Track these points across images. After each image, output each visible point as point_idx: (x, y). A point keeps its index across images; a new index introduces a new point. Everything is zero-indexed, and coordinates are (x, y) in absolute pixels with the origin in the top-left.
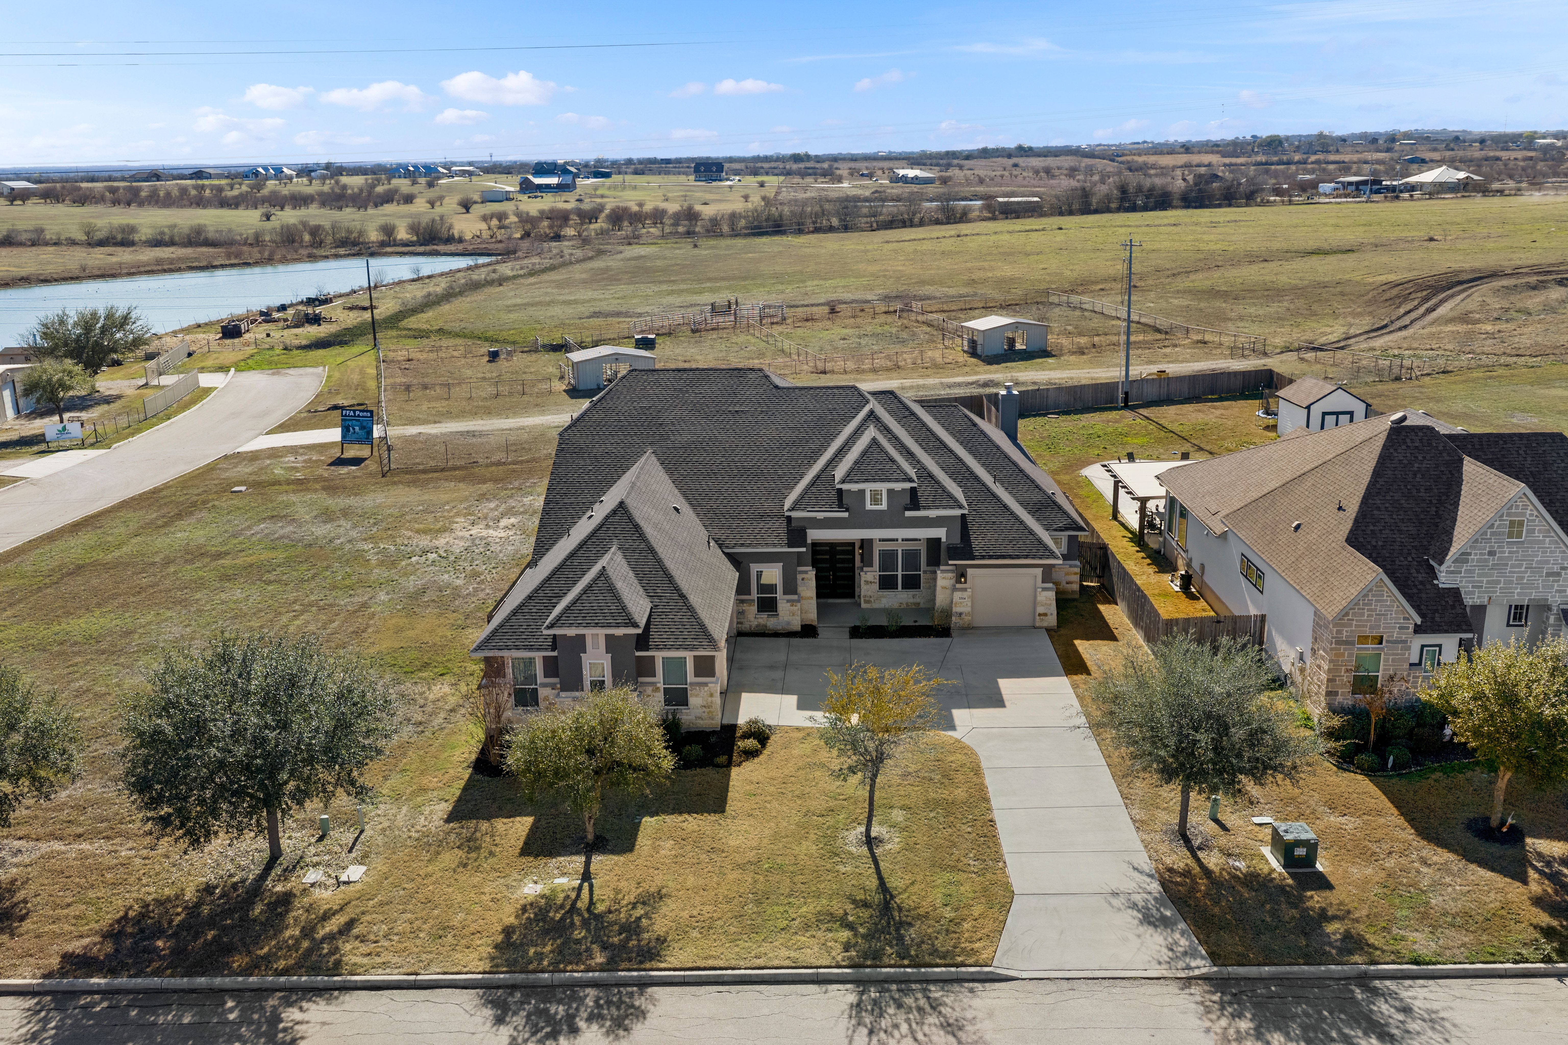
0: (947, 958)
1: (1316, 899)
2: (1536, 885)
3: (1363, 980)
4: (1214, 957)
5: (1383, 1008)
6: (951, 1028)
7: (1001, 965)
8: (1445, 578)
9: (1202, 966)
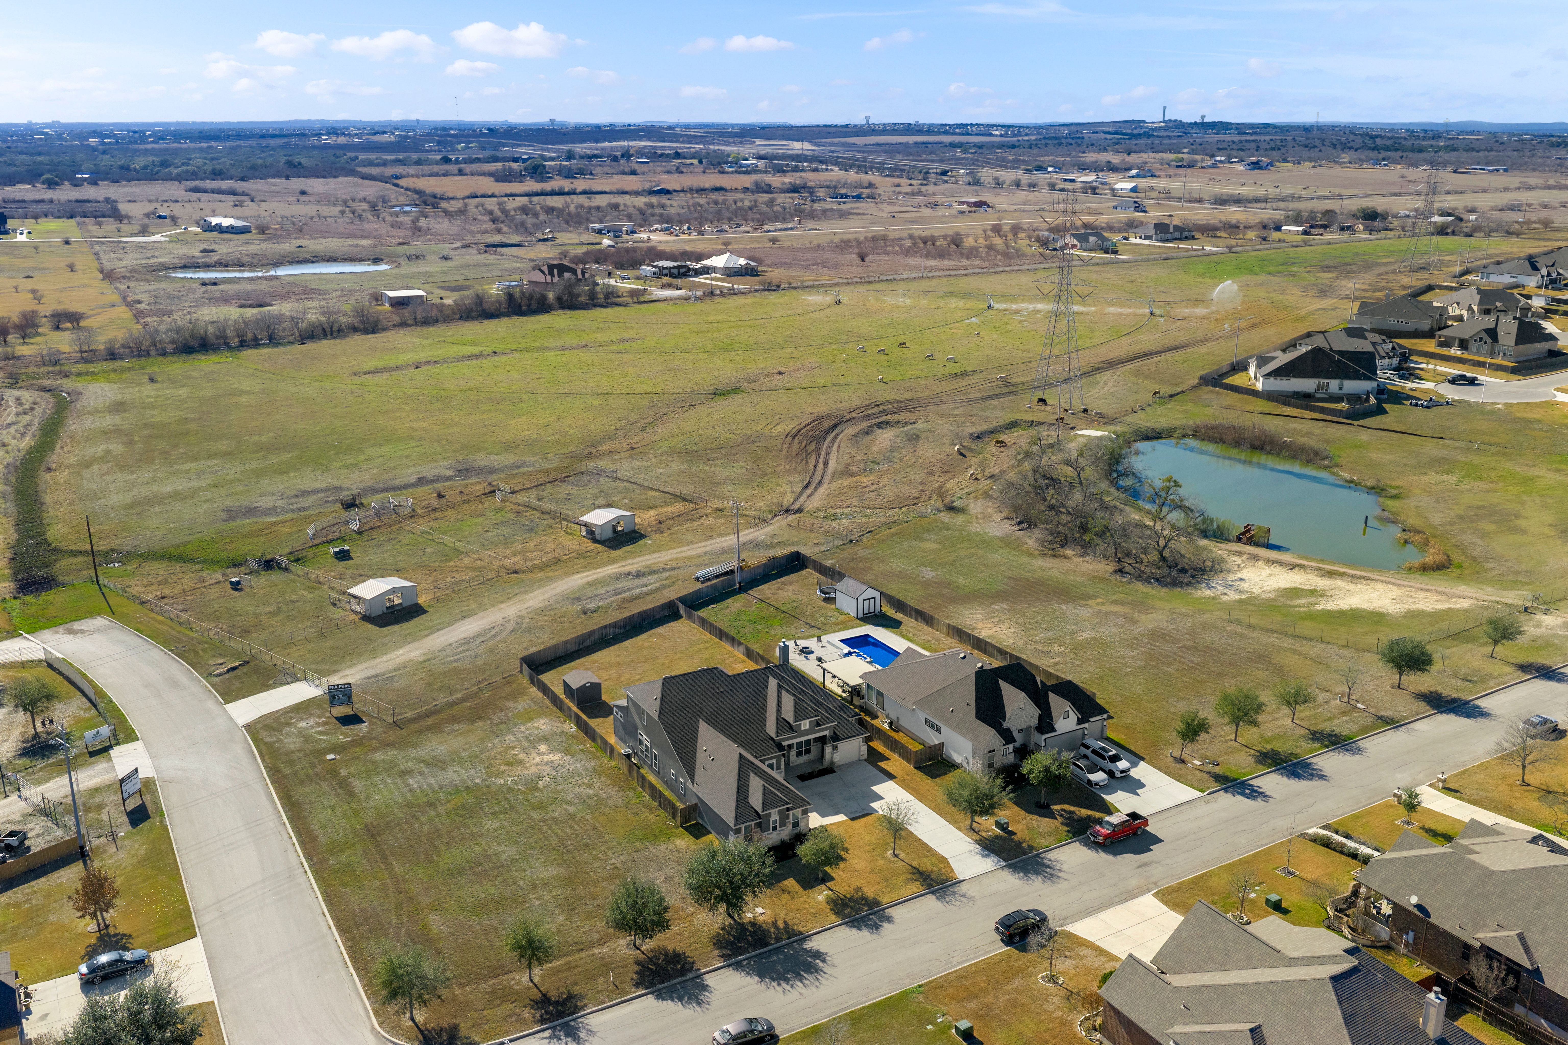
0: (947, 880)
1: (1015, 838)
2: (1060, 819)
3: (1037, 855)
4: (1005, 860)
5: (1046, 861)
6: (963, 896)
7: (960, 878)
8: (1005, 725)
9: (1003, 864)
